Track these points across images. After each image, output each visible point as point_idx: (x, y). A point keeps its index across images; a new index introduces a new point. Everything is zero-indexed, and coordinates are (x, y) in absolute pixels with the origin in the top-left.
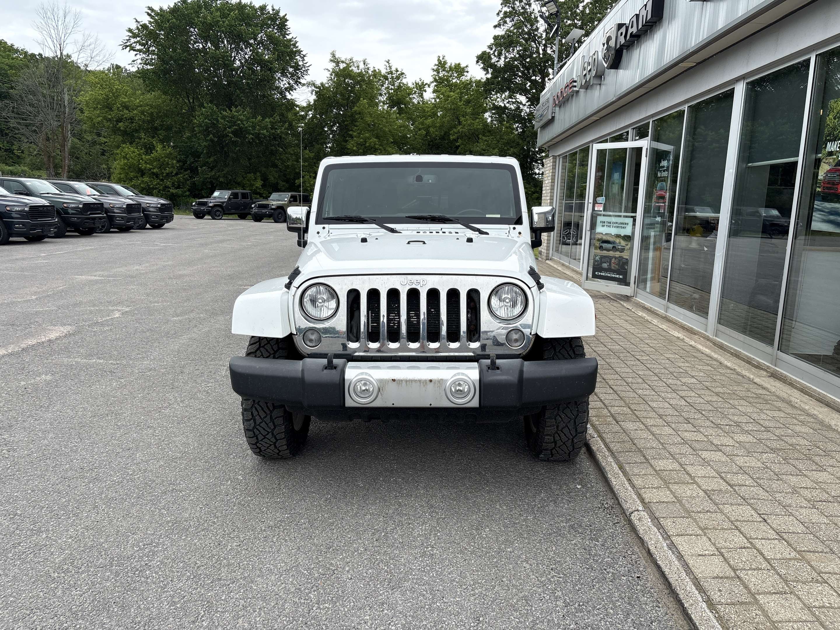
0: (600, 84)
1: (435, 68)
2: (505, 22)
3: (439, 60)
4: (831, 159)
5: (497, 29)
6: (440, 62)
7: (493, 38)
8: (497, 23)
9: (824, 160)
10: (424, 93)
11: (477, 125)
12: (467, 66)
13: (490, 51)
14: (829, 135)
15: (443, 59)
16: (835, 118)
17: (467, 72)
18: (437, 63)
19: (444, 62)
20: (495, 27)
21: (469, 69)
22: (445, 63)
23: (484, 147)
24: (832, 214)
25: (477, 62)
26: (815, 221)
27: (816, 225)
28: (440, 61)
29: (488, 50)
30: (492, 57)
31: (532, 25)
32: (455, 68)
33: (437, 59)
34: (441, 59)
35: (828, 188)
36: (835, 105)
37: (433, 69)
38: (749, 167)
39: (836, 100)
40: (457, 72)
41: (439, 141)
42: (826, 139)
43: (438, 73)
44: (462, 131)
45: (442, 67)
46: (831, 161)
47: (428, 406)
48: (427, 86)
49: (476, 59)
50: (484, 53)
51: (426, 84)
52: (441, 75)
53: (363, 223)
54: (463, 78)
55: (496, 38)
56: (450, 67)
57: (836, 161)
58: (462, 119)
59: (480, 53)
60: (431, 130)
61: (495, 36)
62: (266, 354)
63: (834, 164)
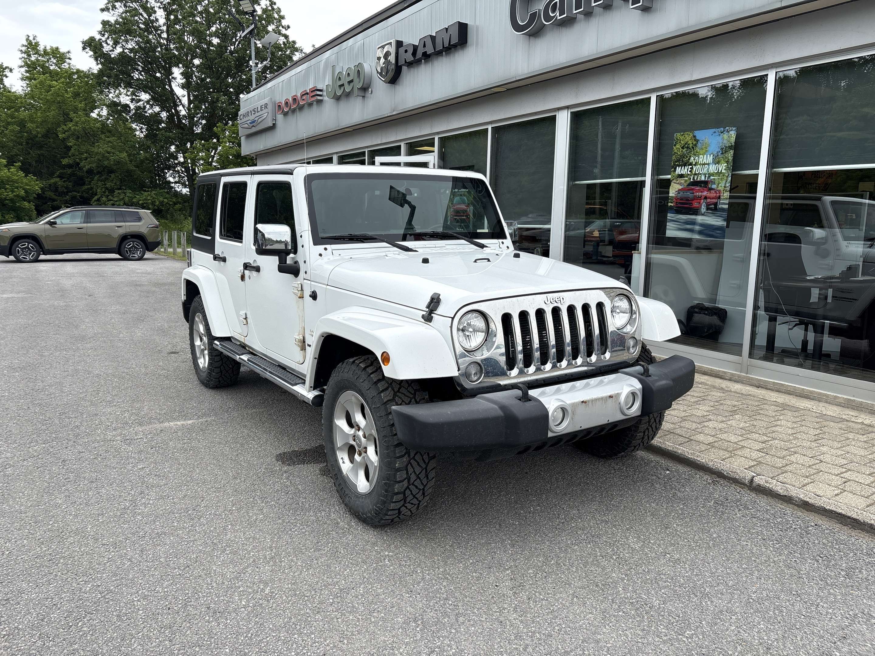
0: (364, 97)
1: (24, 49)
2: (114, 7)
3: (27, 40)
4: (682, 181)
5: (105, 13)
6: (30, 43)
7: (102, 23)
8: (104, 7)
9: (675, 181)
10: (4, 78)
11: (93, 124)
12: (69, 52)
13: (101, 37)
14: (678, 161)
15: (34, 39)
16: (683, 148)
17: (70, 59)
18: (25, 43)
19: (35, 43)
20: (102, 10)
21: (71, 55)
22: (37, 44)
23: (109, 149)
24: (688, 224)
25: (84, 48)
26: (670, 229)
27: (670, 233)
28: (30, 41)
29: (98, 37)
30: (104, 45)
31: (150, 15)
32: (53, 53)
33: (25, 39)
34: (31, 38)
35: (680, 203)
36: (682, 138)
37: (21, 51)
38: (576, 185)
39: (682, 133)
40: (55, 57)
41: (42, 139)
42: (674, 164)
43: (29, 56)
44: (75, 130)
45: (33, 49)
46: (683, 182)
47: (606, 422)
48: (7, 70)
49: (82, 45)
50: (92, 39)
51: (6, 68)
52: (33, 58)
53: (364, 242)
54: (65, 66)
55: (105, 23)
56: (45, 50)
57: (688, 182)
58: (72, 115)
59: (86, 38)
60: (29, 125)
61: (103, 21)
62: (407, 400)
63: (686, 185)
